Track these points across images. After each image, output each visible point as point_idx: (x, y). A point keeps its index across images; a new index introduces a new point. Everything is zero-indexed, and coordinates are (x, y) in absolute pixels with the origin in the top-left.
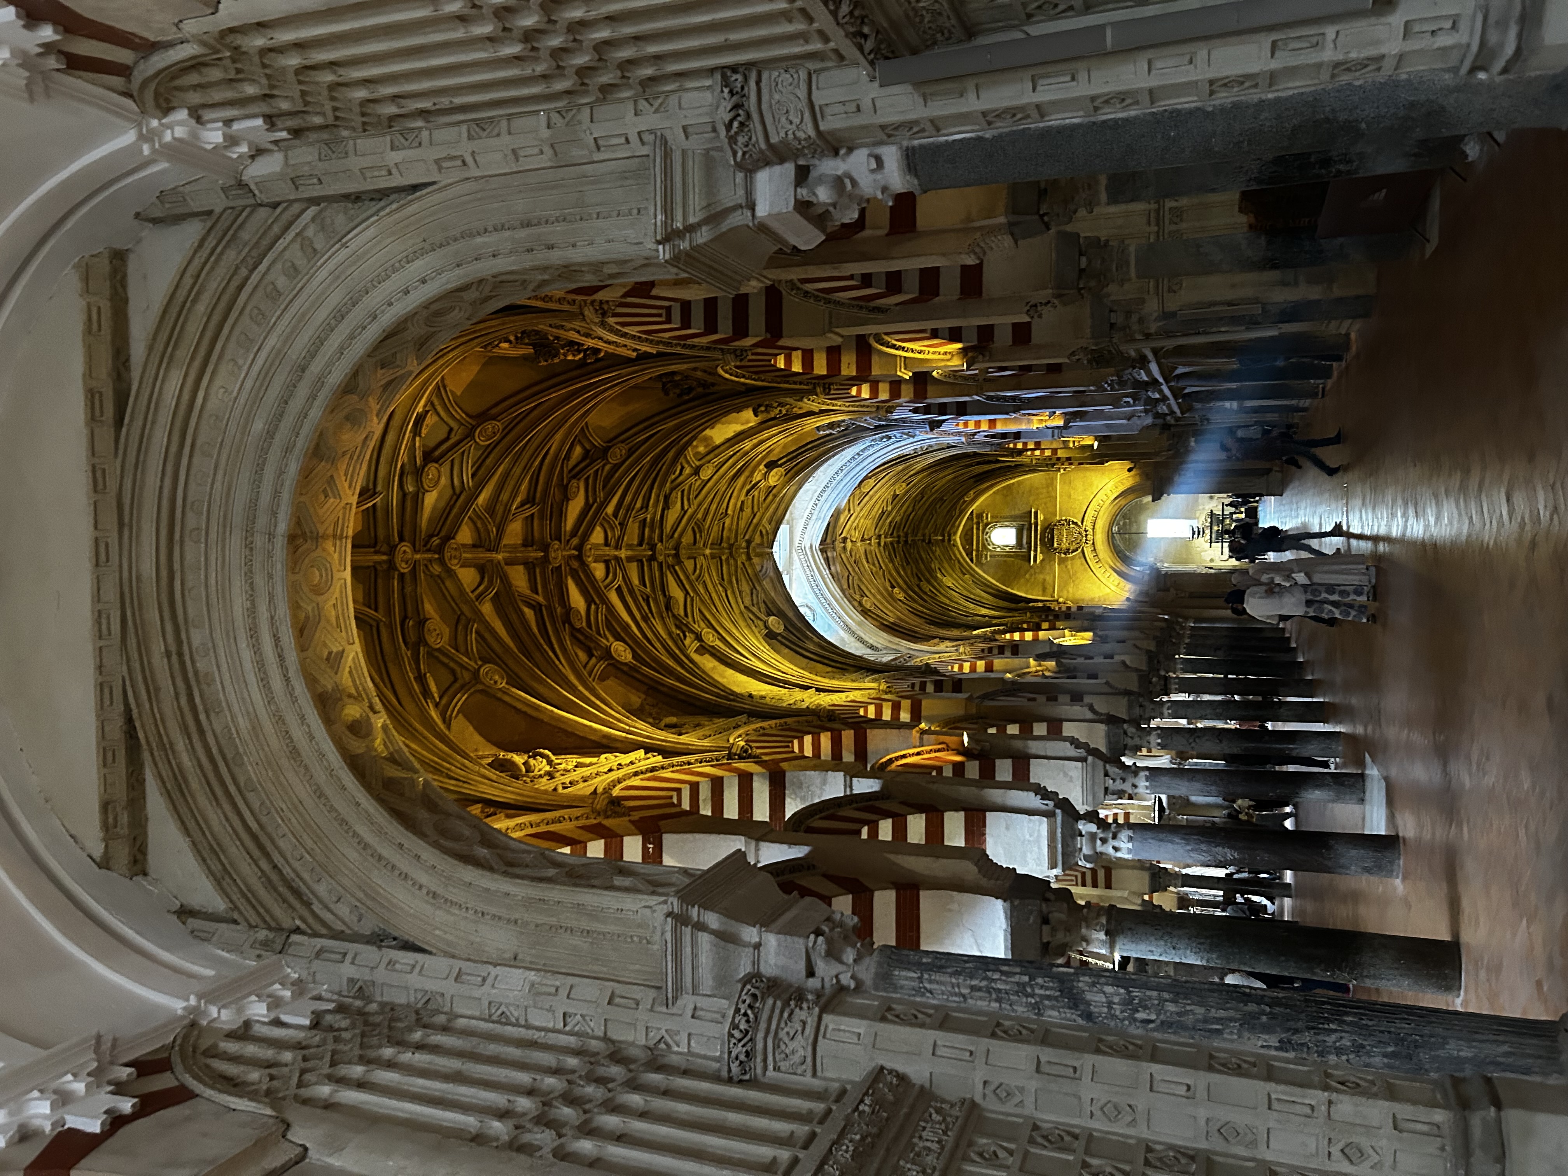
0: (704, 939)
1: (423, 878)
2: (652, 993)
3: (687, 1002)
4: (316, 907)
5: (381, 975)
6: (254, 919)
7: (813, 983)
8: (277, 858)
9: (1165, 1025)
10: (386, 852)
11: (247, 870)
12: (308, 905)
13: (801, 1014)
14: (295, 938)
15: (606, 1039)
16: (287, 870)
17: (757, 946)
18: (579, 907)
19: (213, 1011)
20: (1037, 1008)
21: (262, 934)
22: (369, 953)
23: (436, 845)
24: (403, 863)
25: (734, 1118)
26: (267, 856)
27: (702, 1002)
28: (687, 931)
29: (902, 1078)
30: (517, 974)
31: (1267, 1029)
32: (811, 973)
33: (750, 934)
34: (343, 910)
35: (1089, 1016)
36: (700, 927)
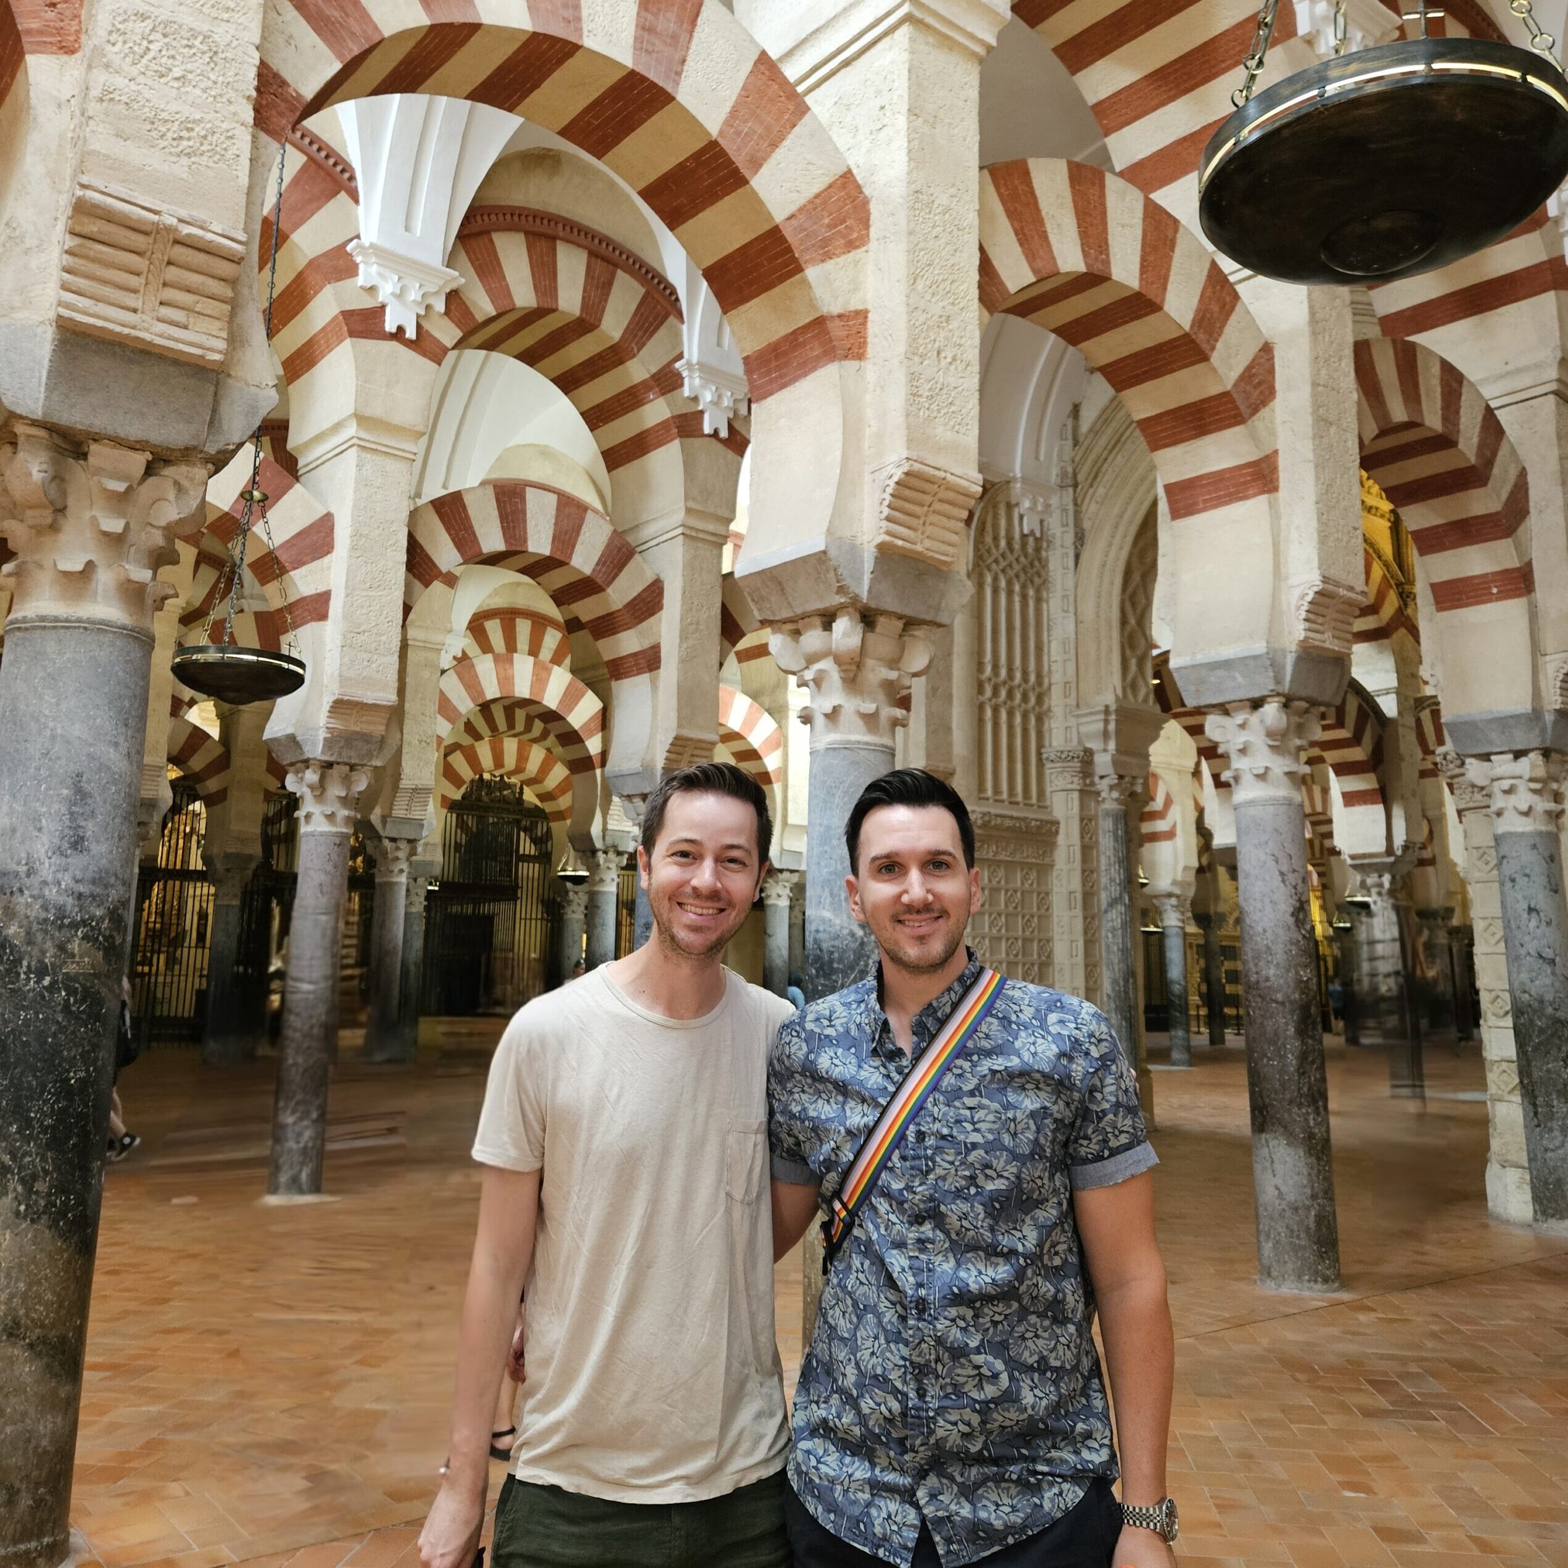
0: (1101, 725)
1: (1112, 555)
2: (1074, 703)
3: (1072, 722)
4: (1091, 491)
5: (1059, 552)
6: (1077, 459)
7: (1097, 779)
8: (1111, 458)
9: (1108, 946)
10: (1122, 528)
11: (1102, 442)
12: (1091, 485)
13: (1076, 780)
14: (1071, 490)
15: (1050, 685)
16: (1106, 466)
17: (1105, 750)
18: (1110, 650)
19: (1018, 485)
20: (1106, 888)
21: (1070, 470)
22: (1070, 538)
23: (1131, 555)
24: (1117, 541)
25: (1019, 767)
26: (1111, 451)
27: (1074, 730)
28: (1102, 717)
29: (1057, 832)
30: (1071, 627)
31: (1113, 989)
32: (1102, 777)
33: (1112, 745)
34: (1093, 507)
35: (1106, 912)
36: (1106, 722)
